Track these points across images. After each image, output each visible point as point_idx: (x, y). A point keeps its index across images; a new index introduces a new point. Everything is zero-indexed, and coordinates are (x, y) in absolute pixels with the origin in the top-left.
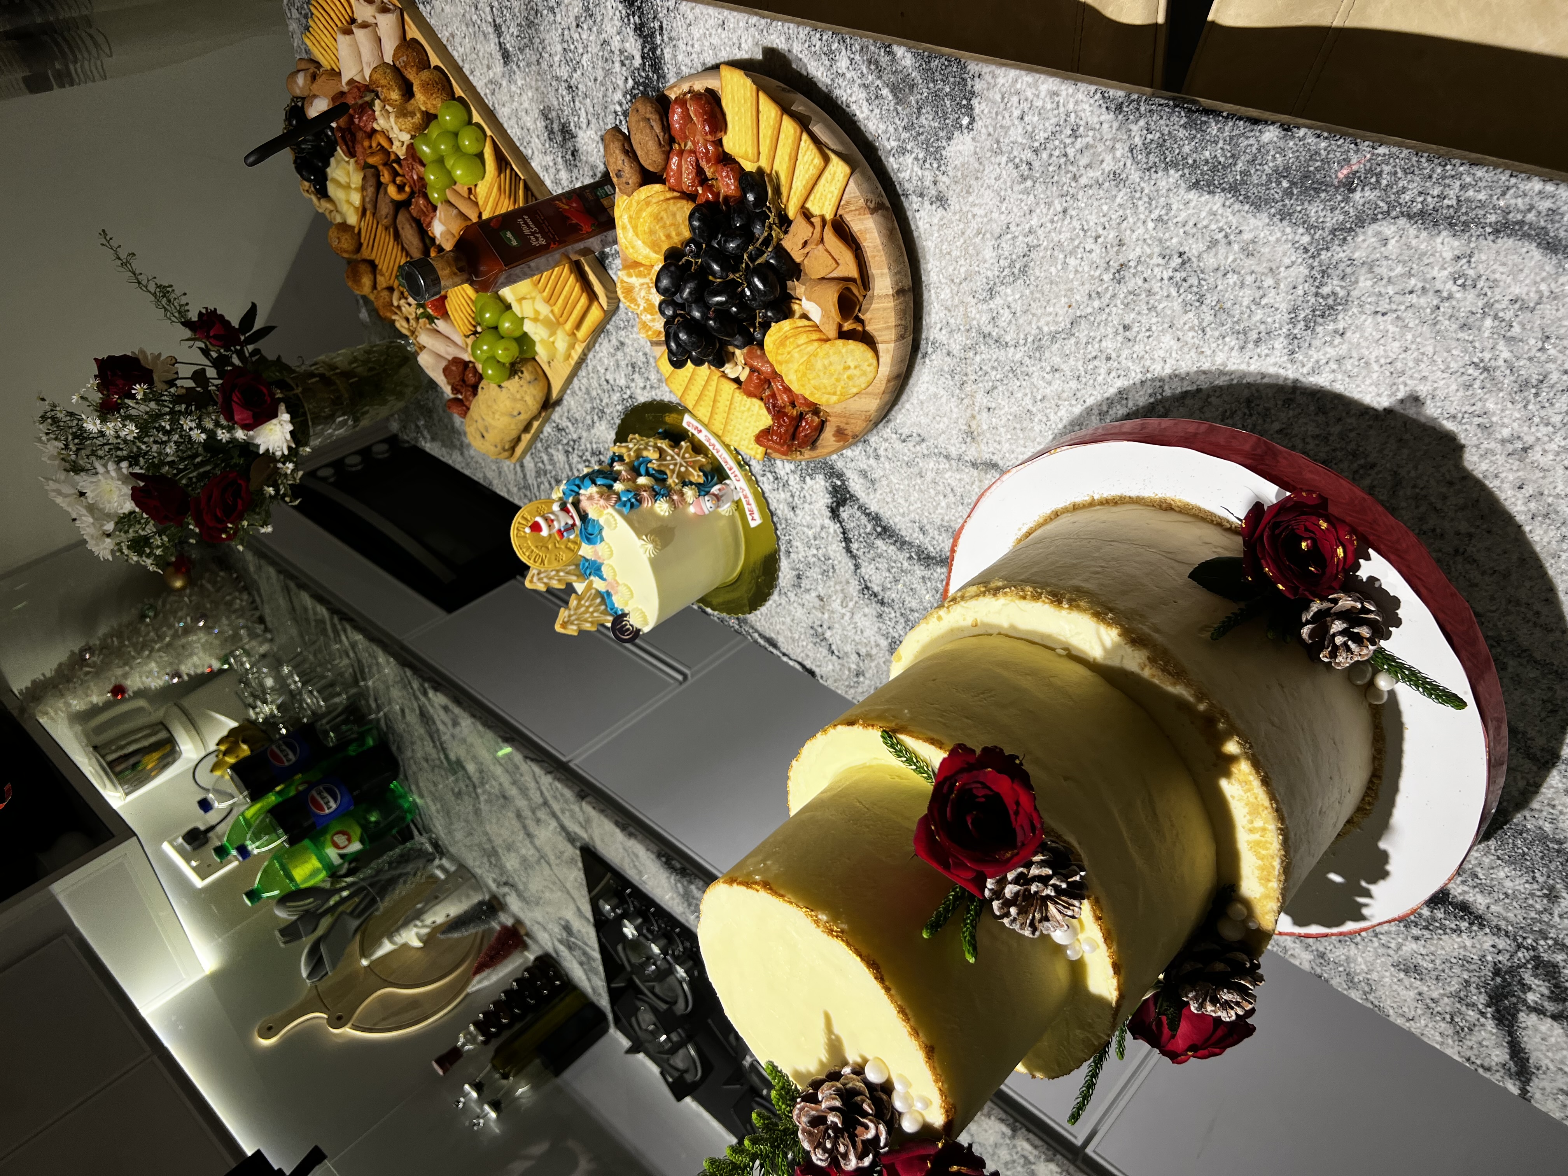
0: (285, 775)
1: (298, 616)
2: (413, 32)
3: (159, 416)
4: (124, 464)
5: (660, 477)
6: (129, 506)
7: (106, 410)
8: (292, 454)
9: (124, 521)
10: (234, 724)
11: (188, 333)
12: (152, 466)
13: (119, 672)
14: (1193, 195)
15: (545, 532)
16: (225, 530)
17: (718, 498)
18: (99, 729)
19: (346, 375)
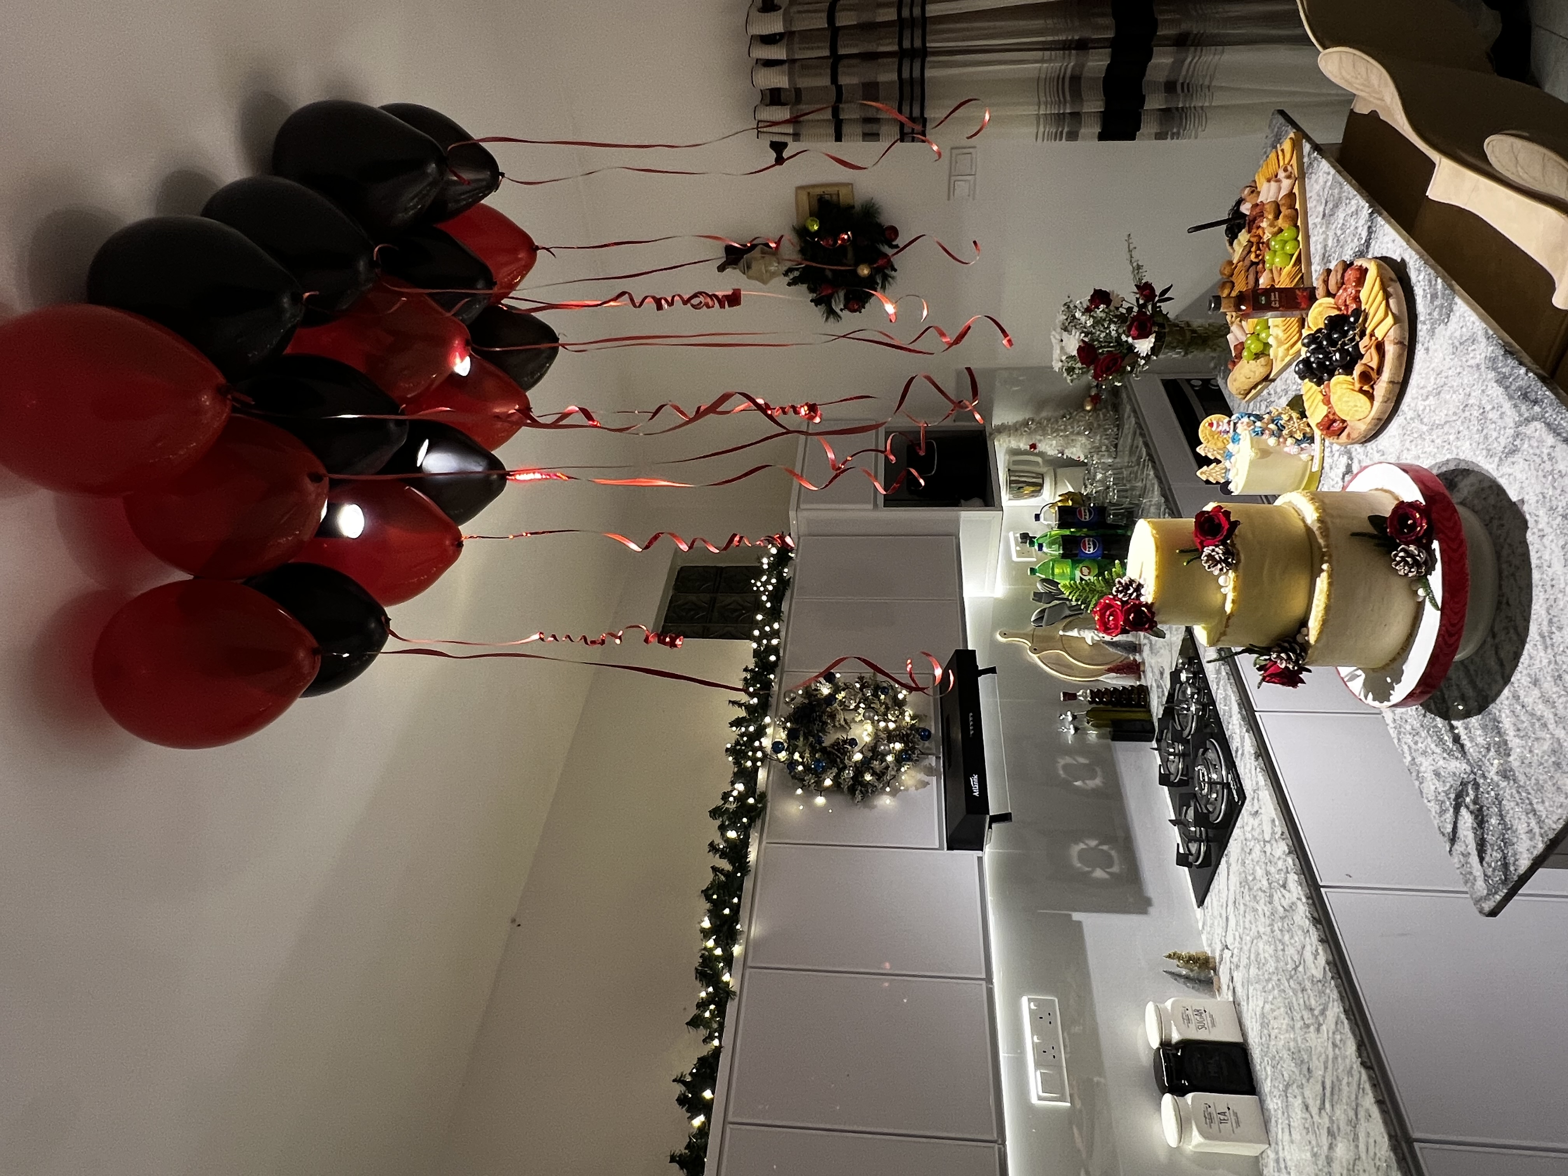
0: (1079, 525)
1: (1132, 450)
2: (1296, 190)
3: (1105, 320)
4: (1083, 335)
5: (1281, 428)
6: (1075, 353)
7: (1088, 311)
8: (1147, 358)
9: (1072, 357)
10: (1072, 490)
11: (1136, 290)
12: (1093, 340)
13: (1038, 437)
14: (1495, 385)
15: (1214, 428)
16: (1102, 377)
17: (1302, 449)
18: (1016, 463)
19: (1194, 331)
